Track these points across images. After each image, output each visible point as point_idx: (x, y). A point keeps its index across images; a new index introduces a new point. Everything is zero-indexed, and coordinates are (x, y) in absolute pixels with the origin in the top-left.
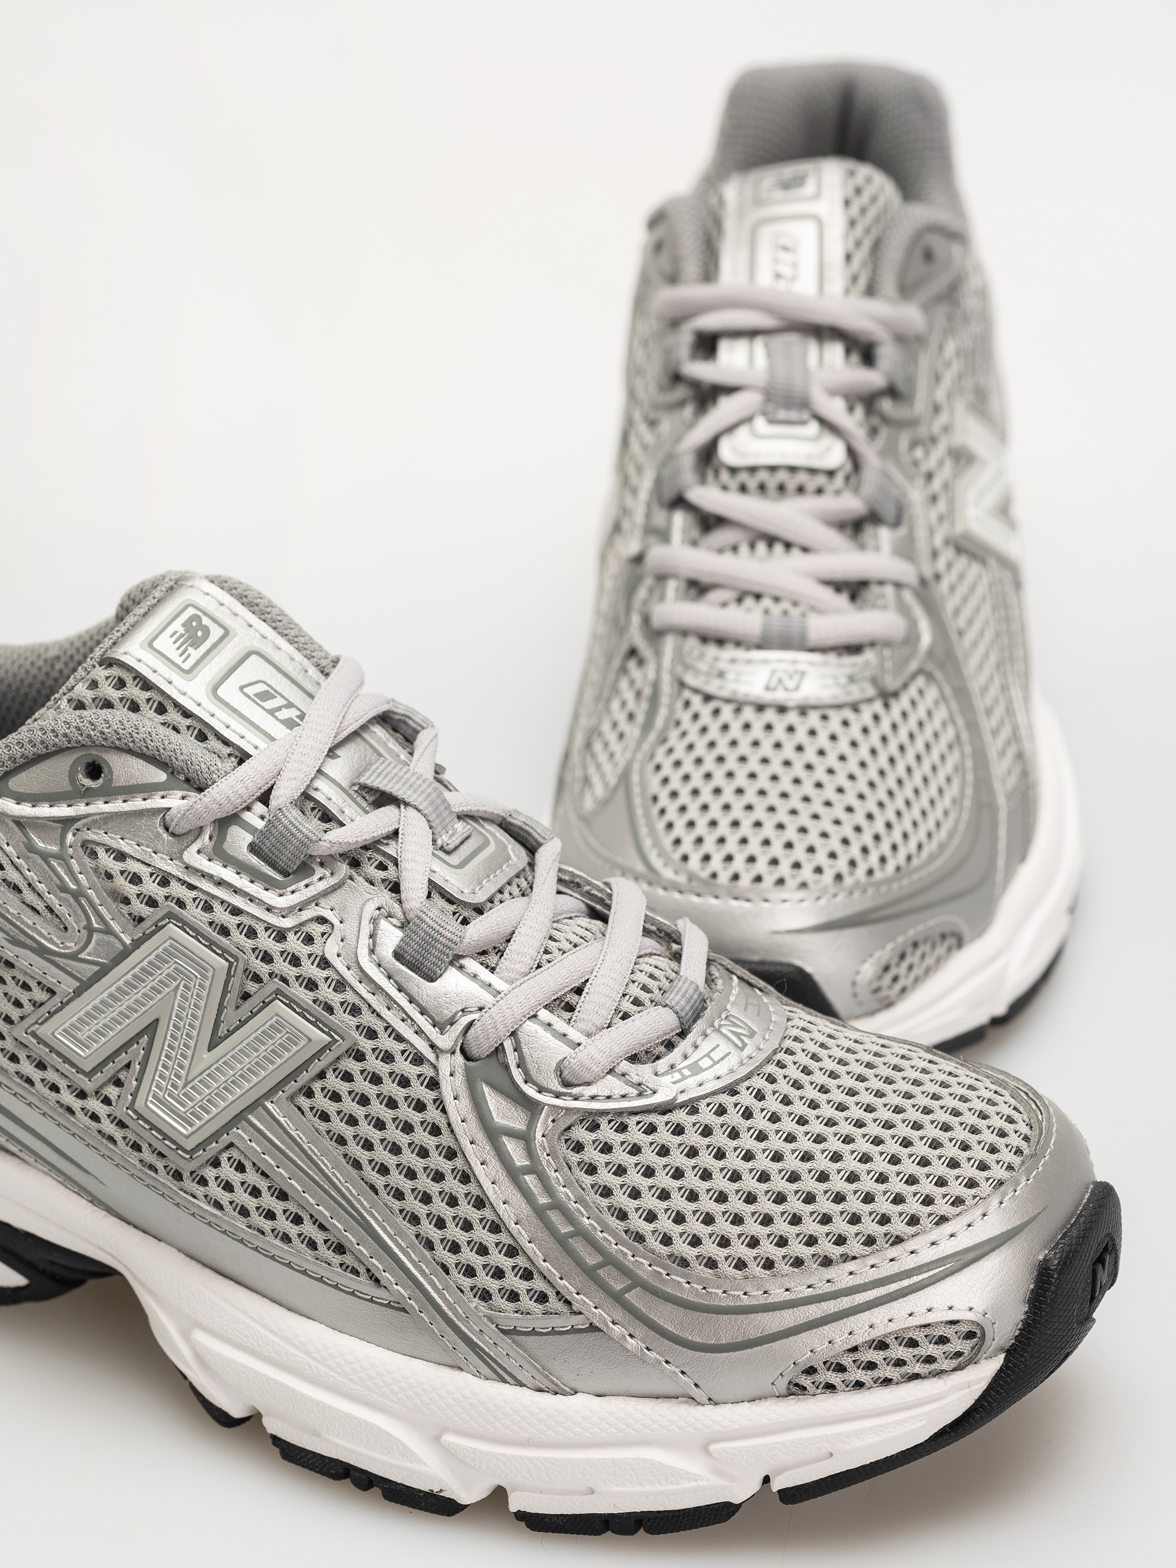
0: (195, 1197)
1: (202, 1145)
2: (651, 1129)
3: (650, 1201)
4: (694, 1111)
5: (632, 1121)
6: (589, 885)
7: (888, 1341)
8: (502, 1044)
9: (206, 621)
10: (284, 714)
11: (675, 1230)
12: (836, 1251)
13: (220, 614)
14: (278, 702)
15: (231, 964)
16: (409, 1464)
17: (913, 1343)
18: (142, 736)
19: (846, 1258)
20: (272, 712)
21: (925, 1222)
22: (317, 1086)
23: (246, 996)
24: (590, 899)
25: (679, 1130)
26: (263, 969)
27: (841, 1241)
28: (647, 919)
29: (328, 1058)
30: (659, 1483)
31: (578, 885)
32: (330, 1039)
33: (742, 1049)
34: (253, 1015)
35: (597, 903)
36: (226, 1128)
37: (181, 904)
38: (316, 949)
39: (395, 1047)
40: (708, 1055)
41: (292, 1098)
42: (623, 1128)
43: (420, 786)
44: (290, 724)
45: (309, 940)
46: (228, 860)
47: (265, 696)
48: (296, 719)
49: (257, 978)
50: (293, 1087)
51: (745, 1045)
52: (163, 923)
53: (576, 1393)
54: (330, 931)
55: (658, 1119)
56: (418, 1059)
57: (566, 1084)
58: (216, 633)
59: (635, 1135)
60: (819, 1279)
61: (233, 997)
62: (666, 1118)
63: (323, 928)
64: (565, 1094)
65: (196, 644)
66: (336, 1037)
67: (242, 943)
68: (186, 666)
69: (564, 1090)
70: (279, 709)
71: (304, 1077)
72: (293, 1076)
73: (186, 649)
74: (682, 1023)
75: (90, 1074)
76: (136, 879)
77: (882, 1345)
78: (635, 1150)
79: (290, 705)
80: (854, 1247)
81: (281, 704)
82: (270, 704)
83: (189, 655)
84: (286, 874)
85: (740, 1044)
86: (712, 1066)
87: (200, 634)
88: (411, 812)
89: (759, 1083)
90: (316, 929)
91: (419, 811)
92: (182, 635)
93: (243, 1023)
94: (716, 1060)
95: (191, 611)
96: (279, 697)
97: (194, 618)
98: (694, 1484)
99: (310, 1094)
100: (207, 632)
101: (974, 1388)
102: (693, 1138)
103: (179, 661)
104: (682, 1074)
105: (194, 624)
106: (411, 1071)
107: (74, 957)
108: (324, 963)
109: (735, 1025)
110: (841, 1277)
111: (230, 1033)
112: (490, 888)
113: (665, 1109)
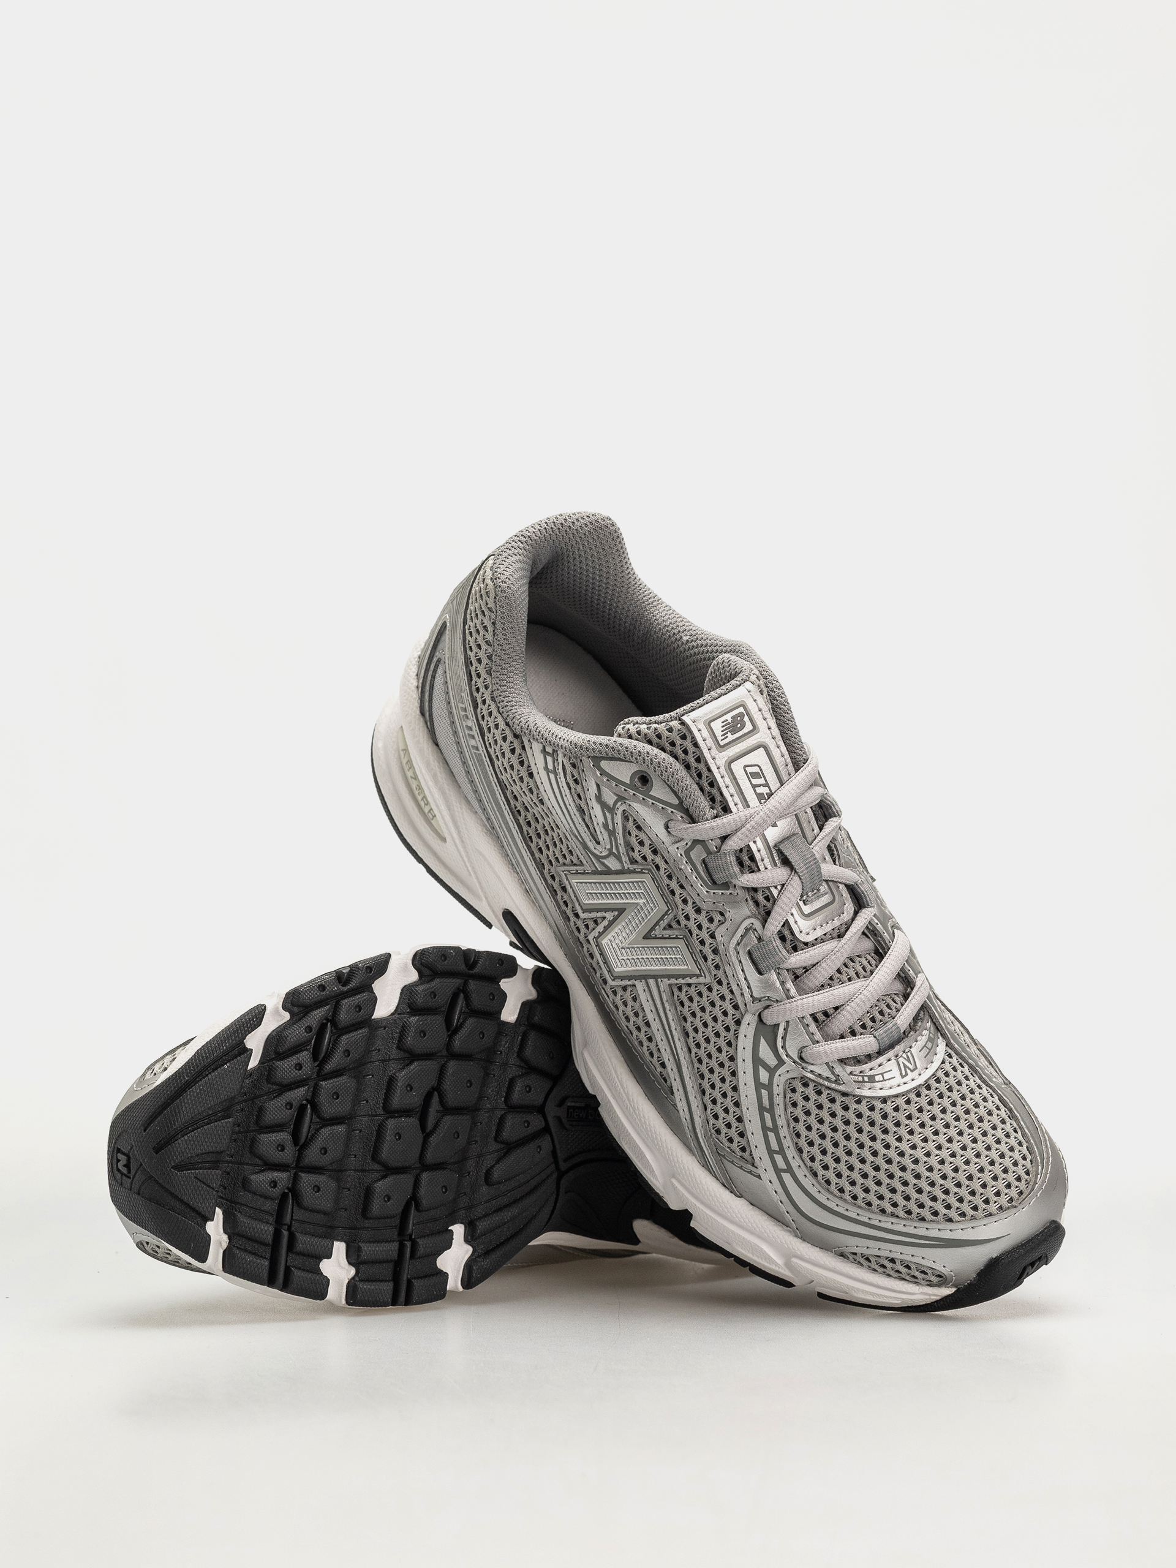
0: (608, 996)
1: (622, 978)
2: (833, 1101)
3: (814, 1136)
4: (859, 1102)
5: (825, 1092)
6: (881, 938)
7: (896, 1261)
8: (779, 1024)
9: (746, 719)
10: (760, 790)
11: (819, 1156)
12: (889, 1209)
13: (757, 717)
14: (761, 781)
15: (669, 910)
16: (652, 1178)
17: (908, 1267)
18: (673, 779)
19: (893, 1215)
20: (754, 787)
21: (941, 1217)
22: (685, 989)
23: (670, 926)
24: (878, 944)
25: (846, 1108)
26: (683, 922)
27: (895, 1205)
28: (903, 969)
29: (694, 980)
30: (761, 1259)
31: (875, 935)
32: (699, 973)
33: (903, 1077)
34: (669, 938)
35: (881, 949)
36: (636, 978)
37: (658, 867)
38: (713, 927)
39: (728, 996)
40: (882, 1074)
41: (670, 985)
42: (819, 1093)
43: (810, 862)
44: (760, 797)
45: (711, 920)
46: (690, 861)
47: (755, 775)
48: (766, 796)
49: (678, 922)
50: (673, 981)
51: (906, 1075)
52: (646, 872)
53: (742, 1197)
54: (724, 921)
55: (839, 1099)
56: (736, 1007)
57: (801, 1058)
58: (749, 727)
59: (823, 1099)
60: (876, 1219)
61: (664, 924)
62: (843, 1099)
63: (721, 918)
64: (798, 1064)
65: (733, 732)
66: (703, 974)
67: (678, 904)
68: (722, 743)
69: (798, 1060)
70: (759, 786)
71: (681, 981)
72: (677, 977)
73: (727, 733)
74: (880, 1049)
75: (584, 911)
76: (641, 843)
77: (892, 1261)
78: (820, 1107)
79: (767, 785)
80: (900, 1212)
81: (762, 783)
82: (755, 781)
83: (727, 737)
84: (714, 883)
85: (904, 1073)
86: (881, 1081)
87: (739, 725)
88: (796, 878)
89: (901, 1102)
90: (717, 918)
91: (800, 879)
92: (729, 723)
93: (663, 938)
94: (885, 1079)
95: (741, 710)
96: (763, 778)
97: (741, 715)
98: (777, 1269)
99: (680, 989)
100: (743, 726)
101: (933, 1297)
102: (850, 1115)
103: (720, 738)
104: (863, 1079)
105: (739, 718)
106: (731, 1011)
107: (598, 858)
108: (713, 936)
109: (909, 1060)
110: (887, 1223)
111: (655, 938)
112: (819, 933)
113: (845, 1094)
